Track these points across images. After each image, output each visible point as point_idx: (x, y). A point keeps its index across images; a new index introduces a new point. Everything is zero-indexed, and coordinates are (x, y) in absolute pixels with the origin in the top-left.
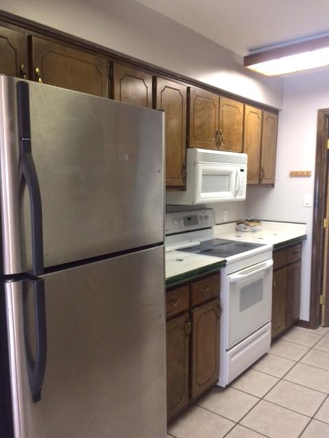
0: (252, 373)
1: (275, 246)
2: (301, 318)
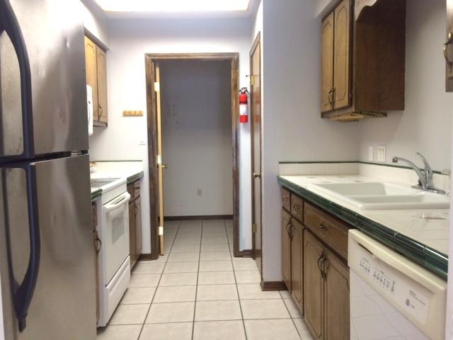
0: (122, 307)
1: (128, 179)
2: (143, 253)
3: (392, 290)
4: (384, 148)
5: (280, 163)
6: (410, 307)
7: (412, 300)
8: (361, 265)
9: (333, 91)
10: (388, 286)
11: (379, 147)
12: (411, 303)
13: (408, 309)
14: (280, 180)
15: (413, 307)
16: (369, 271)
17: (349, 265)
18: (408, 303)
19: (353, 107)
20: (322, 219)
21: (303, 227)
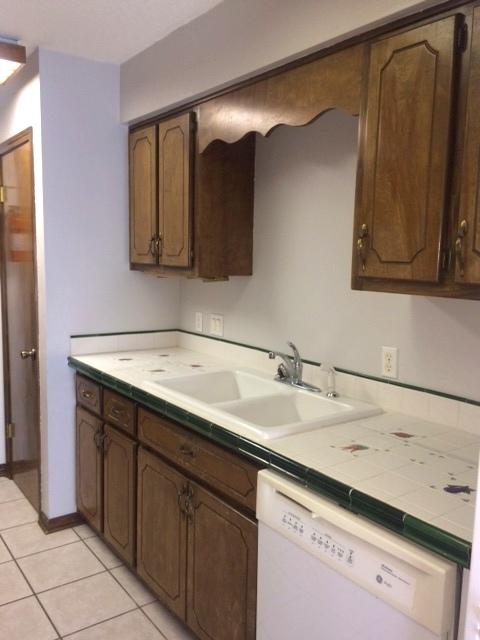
3: (350, 560)
4: (221, 318)
5: (72, 337)
6: (383, 586)
7: (385, 575)
8: (284, 520)
9: (157, 237)
10: (340, 555)
11: (213, 316)
12: (384, 580)
13: (382, 587)
14: (72, 363)
15: (389, 585)
16: (301, 531)
17: (258, 517)
18: (379, 579)
19: (196, 269)
20: (183, 440)
21: (135, 443)
